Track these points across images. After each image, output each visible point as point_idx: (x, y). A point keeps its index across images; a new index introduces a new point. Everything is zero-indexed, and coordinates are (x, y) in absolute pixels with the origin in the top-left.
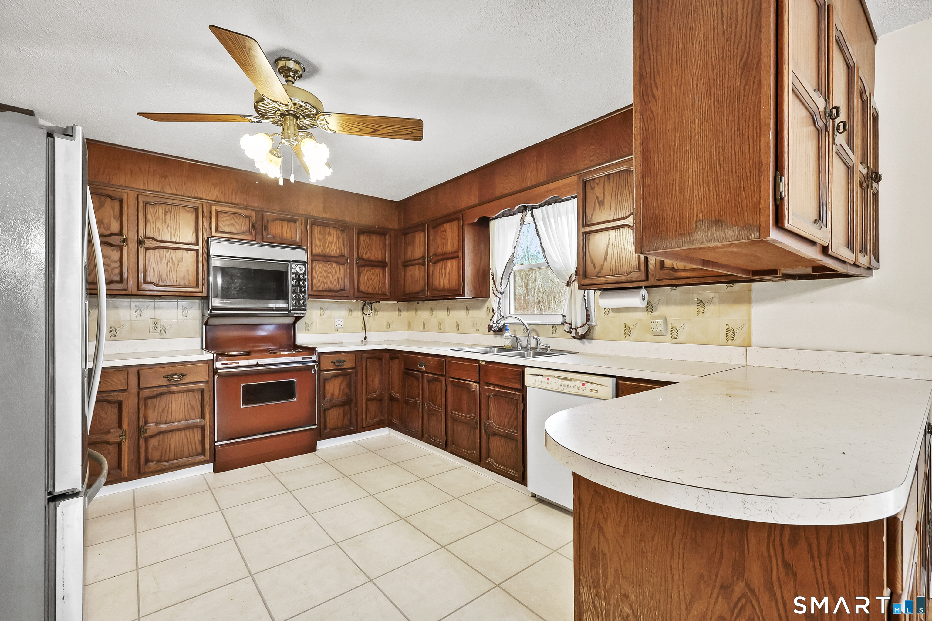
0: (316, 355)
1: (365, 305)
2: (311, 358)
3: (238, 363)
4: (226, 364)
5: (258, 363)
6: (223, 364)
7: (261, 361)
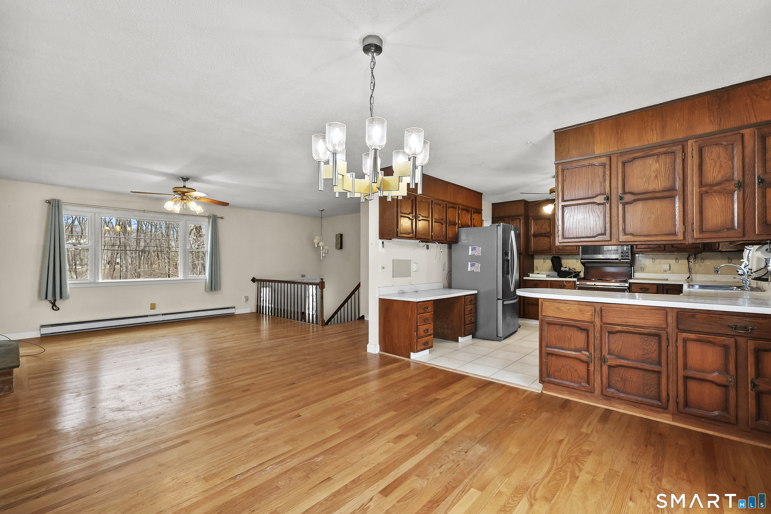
0: (628, 283)
1: (689, 256)
2: (625, 285)
3: (586, 283)
4: (581, 283)
5: (595, 284)
6: (580, 283)
7: (597, 284)
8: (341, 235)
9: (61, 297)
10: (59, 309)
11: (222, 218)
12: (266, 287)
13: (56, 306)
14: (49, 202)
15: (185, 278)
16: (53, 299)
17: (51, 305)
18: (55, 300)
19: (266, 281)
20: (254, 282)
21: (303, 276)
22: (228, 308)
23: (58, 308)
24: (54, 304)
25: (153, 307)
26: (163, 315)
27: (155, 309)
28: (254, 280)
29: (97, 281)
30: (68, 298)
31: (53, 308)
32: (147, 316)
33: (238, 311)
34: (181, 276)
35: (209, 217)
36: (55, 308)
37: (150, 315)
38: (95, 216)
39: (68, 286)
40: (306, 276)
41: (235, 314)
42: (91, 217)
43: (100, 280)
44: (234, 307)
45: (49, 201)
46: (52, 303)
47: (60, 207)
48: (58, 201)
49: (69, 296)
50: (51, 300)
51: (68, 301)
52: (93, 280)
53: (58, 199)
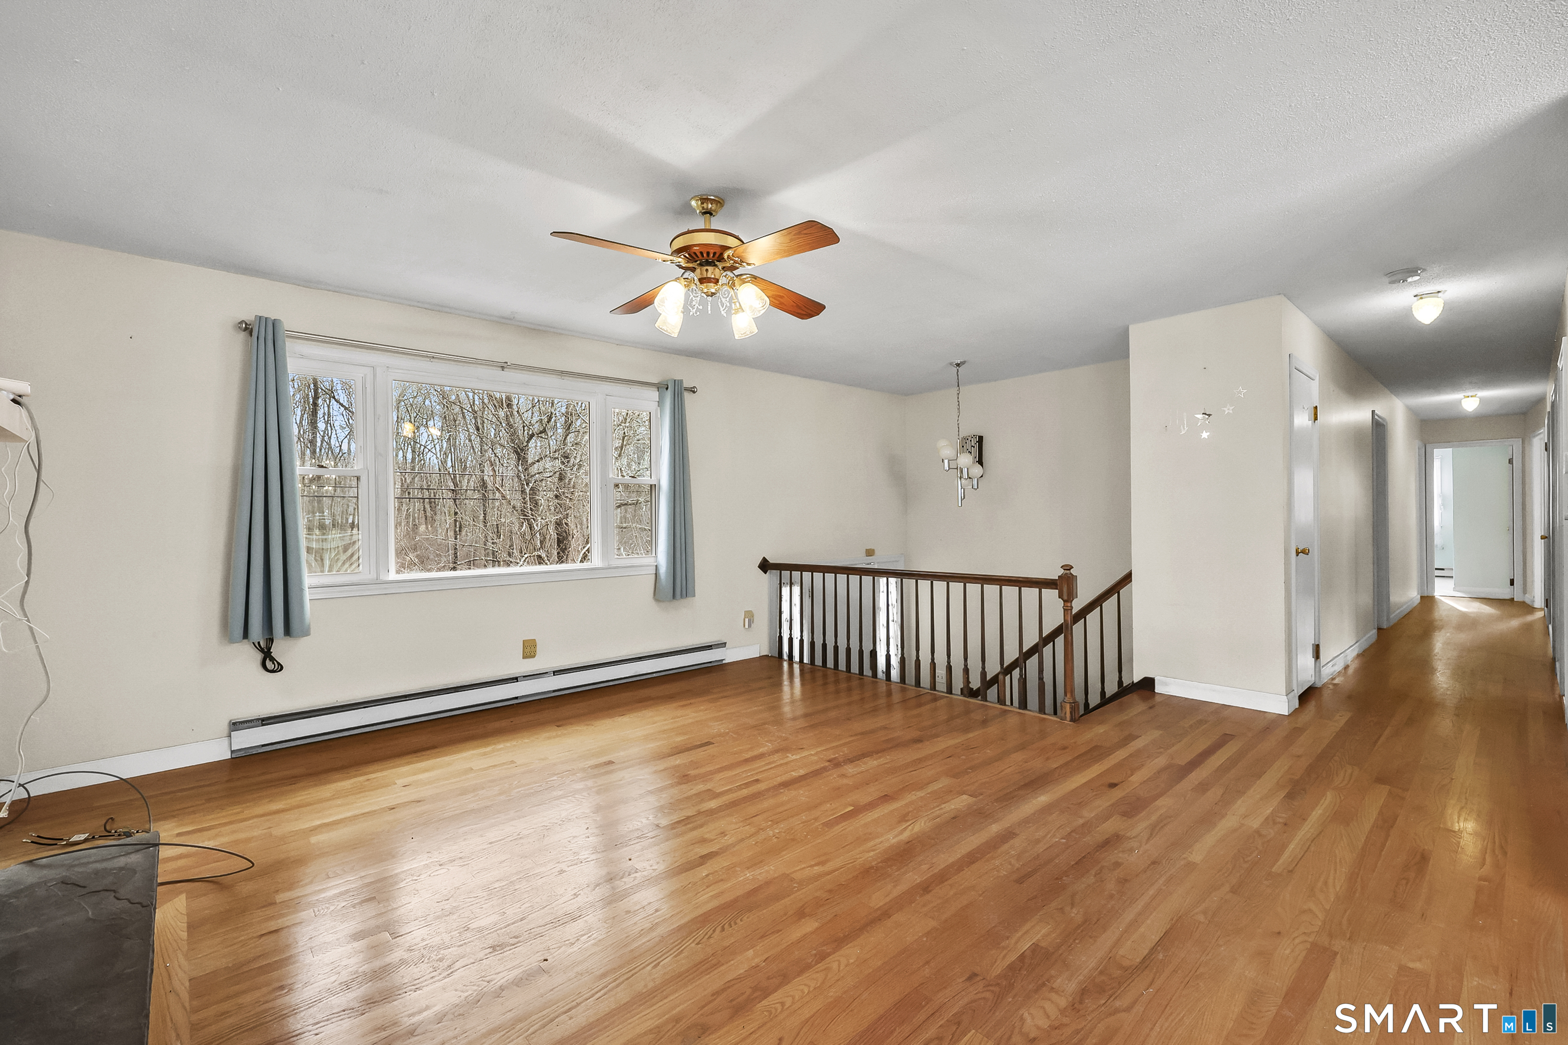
8: (981, 439)
9: (288, 631)
10: (281, 668)
11: (693, 390)
12: (791, 584)
13: (273, 660)
14: (247, 328)
15: (605, 565)
16: (263, 637)
17: (259, 656)
18: (270, 640)
19: (792, 568)
20: (765, 573)
21: (870, 553)
22: (709, 647)
23: (279, 664)
24: (267, 654)
25: (529, 650)
26: (556, 673)
27: (534, 656)
28: (765, 566)
29: (384, 577)
30: (306, 633)
31: (264, 665)
32: (516, 679)
33: (730, 655)
34: (596, 560)
35: (662, 387)
36: (269, 665)
37: (524, 677)
38: (375, 376)
39: (307, 595)
40: (876, 552)
41: (724, 662)
42: (364, 379)
43: (393, 576)
44: (724, 645)
45: (246, 324)
46: (262, 650)
47: (279, 343)
48: (275, 323)
49: (309, 625)
50: (259, 643)
51: (304, 641)
52: (373, 576)
53: (273, 317)
